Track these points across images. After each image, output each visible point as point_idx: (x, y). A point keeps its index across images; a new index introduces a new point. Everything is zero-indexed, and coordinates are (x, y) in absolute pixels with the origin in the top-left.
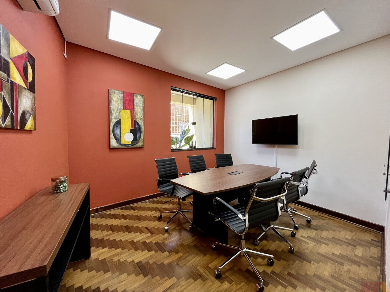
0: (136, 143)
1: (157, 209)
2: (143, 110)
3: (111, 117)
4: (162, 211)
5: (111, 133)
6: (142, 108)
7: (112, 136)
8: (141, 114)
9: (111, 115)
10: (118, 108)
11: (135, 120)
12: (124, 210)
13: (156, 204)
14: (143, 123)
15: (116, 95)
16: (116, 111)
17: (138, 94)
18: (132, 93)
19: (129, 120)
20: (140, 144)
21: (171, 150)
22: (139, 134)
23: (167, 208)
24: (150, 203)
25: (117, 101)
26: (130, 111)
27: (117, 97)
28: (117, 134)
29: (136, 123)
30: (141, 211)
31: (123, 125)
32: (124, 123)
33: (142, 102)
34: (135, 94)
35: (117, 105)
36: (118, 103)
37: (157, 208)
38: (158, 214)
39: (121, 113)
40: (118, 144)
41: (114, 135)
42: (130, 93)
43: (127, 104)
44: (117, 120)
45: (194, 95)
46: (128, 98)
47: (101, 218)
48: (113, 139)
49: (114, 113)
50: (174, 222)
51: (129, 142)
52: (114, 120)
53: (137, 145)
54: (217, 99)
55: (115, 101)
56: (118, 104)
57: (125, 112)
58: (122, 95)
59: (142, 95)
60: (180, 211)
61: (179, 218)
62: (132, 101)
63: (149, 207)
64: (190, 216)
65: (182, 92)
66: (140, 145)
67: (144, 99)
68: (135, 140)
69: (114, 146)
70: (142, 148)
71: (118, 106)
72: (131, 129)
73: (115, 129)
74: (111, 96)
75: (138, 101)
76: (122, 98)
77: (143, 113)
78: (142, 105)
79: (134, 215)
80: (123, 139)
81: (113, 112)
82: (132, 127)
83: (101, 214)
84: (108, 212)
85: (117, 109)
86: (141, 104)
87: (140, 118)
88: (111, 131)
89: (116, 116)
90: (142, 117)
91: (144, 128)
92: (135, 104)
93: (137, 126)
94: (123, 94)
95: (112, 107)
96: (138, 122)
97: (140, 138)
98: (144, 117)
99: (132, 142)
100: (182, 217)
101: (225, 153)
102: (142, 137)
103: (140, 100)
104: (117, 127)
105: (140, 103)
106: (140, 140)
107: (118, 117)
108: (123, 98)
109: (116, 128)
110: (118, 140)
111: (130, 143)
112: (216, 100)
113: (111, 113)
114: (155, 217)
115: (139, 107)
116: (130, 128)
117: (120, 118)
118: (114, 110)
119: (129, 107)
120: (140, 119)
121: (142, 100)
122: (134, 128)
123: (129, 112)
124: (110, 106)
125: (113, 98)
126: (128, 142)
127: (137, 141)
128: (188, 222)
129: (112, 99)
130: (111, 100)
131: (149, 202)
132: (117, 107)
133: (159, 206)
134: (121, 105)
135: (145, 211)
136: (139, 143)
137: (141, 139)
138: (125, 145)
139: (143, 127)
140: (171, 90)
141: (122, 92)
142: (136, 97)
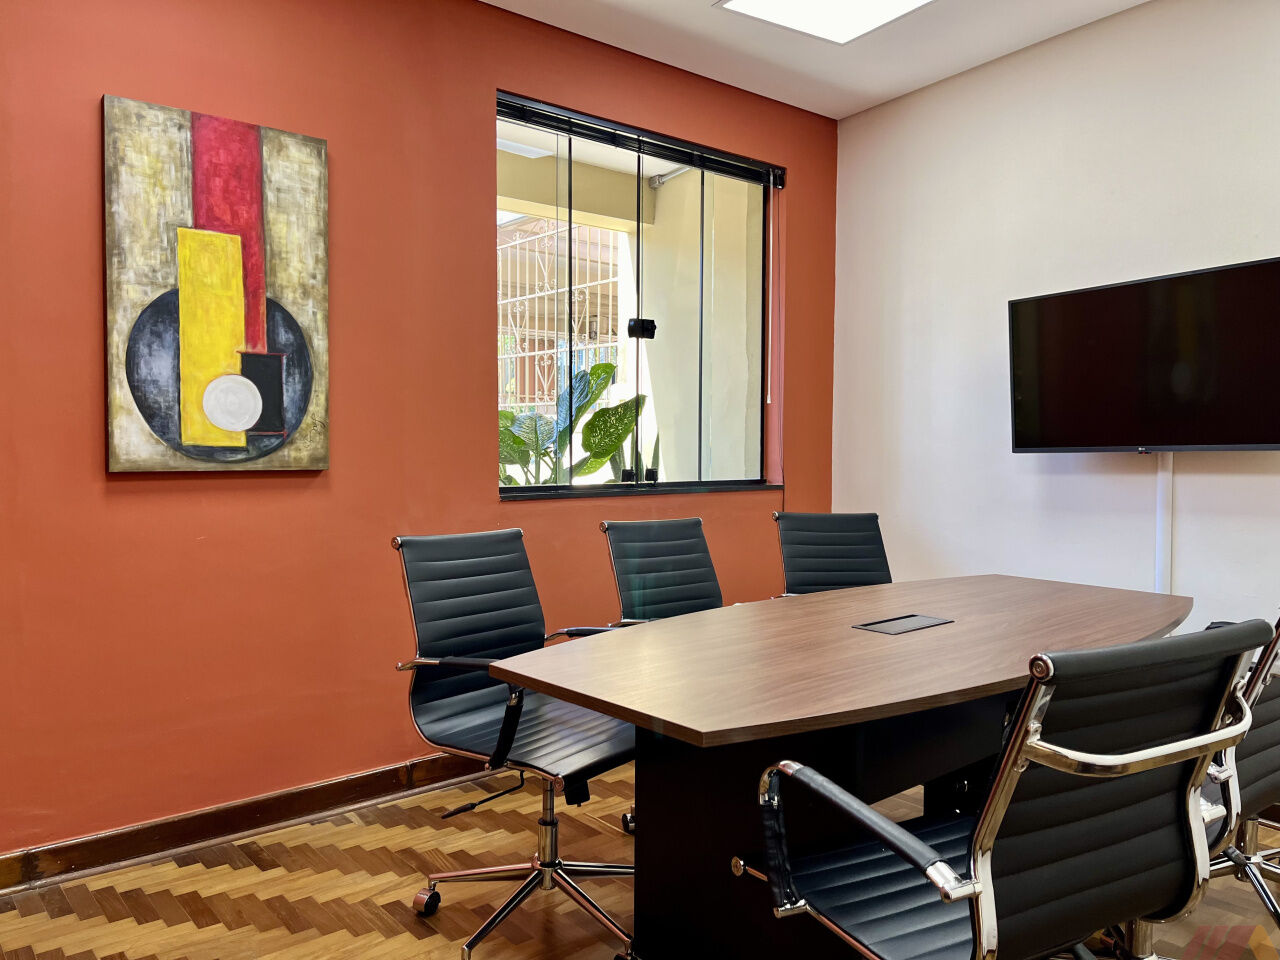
0: (275, 442)
1: (408, 861)
2: (319, 234)
3: (114, 273)
4: (439, 871)
5: (119, 373)
6: (313, 223)
7: (121, 394)
8: (311, 262)
9: (115, 260)
10: (162, 221)
11: (269, 295)
12: (199, 866)
13: (401, 829)
14: (319, 316)
15: (145, 134)
16: (146, 234)
17: (292, 135)
18: (252, 127)
19: (231, 299)
20: (300, 451)
21: (502, 490)
22: (299, 387)
23: (472, 853)
24: (369, 823)
25: (155, 177)
26: (238, 238)
27: (153, 149)
28: (155, 382)
29: (279, 317)
30: (308, 871)
31: (192, 328)
32: (200, 312)
33: (313, 186)
34: (271, 134)
35: (154, 201)
36: (164, 189)
37: (408, 852)
38: (411, 891)
39: (183, 253)
40: (162, 447)
41: (135, 388)
42: (236, 123)
43: (218, 193)
44: (155, 295)
45: (640, 147)
46: (223, 156)
47: (53, 916)
48: (129, 413)
49: (137, 249)
50: (516, 940)
51: (231, 438)
52: (132, 296)
53: (285, 452)
54: (789, 178)
55: (144, 175)
56: (158, 189)
57: (205, 246)
58: (187, 135)
59: (314, 142)
60: (552, 864)
61: (549, 913)
62: (251, 180)
63: (358, 847)
64: (616, 901)
65: (570, 128)
66: (304, 454)
67: (329, 163)
68: (273, 424)
69: (134, 457)
70: (315, 473)
71: (163, 204)
72: (245, 357)
73: (143, 350)
74: (115, 142)
75: (289, 177)
76: (187, 158)
77: (321, 253)
78: (318, 200)
79: (263, 896)
80: (197, 416)
81: (127, 241)
82: (251, 336)
83: (55, 891)
84: (96, 879)
85: (153, 225)
86: (311, 199)
87: (303, 286)
88: (115, 360)
89: (147, 269)
90: (314, 277)
91: (330, 350)
92: (270, 196)
93: (284, 336)
94: (193, 128)
95: (121, 211)
96: (291, 309)
97: (303, 408)
98: (329, 279)
99: (255, 434)
100: (571, 905)
101: (839, 508)
102: (317, 407)
103: (299, 173)
104: (159, 335)
105: (305, 190)
106: (303, 425)
107: (159, 275)
108: (196, 152)
109: (149, 346)
110: (160, 419)
111: (242, 442)
112: (780, 181)
113: (119, 247)
114: (395, 907)
115: (293, 218)
116: (243, 348)
117: (171, 281)
118: (133, 229)
119: (235, 215)
120: (306, 293)
121: (315, 170)
122: (262, 349)
123: (229, 246)
124: (111, 202)
125: (132, 156)
126: (229, 434)
127: (283, 425)
128: (608, 937)
129: (122, 160)
130: (116, 166)
131: (362, 816)
132: (154, 211)
133: (424, 839)
134: (178, 203)
135: (335, 872)
136: (300, 444)
137: (307, 420)
138: (208, 453)
139: (319, 343)
140: (500, 113)
141: (188, 116)
142: (279, 151)
